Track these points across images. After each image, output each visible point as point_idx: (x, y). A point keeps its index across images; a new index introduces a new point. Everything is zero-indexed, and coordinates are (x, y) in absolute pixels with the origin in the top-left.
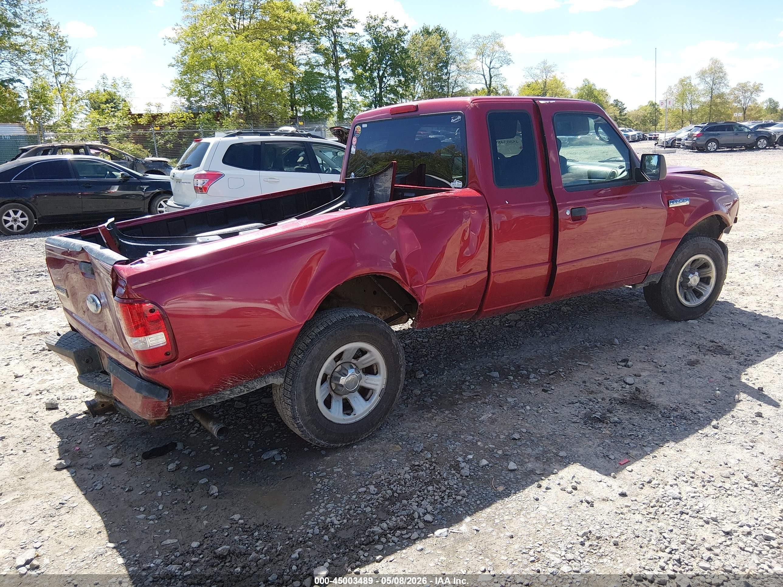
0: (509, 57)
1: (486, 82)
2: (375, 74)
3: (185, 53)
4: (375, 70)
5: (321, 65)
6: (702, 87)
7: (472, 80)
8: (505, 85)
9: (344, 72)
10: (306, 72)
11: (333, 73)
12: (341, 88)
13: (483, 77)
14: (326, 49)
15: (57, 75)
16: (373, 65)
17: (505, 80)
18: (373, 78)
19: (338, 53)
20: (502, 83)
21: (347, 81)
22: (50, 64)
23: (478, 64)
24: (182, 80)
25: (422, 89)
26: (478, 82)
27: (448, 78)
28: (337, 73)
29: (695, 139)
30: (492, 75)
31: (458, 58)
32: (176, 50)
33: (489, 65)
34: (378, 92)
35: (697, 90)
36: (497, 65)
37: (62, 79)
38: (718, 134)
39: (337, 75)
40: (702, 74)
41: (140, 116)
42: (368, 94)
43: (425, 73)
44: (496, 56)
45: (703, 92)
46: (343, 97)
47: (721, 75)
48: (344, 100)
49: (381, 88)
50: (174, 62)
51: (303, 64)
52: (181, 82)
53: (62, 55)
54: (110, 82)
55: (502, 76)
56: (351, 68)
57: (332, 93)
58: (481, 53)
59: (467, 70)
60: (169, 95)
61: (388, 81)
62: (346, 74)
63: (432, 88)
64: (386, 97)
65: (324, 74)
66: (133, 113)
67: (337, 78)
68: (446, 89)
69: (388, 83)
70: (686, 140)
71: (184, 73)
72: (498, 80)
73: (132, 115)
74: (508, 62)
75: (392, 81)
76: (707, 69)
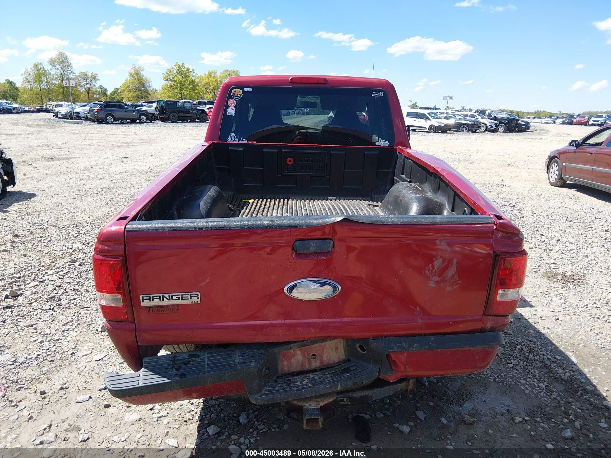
6: (53, 72)
29: (96, 113)
35: (50, 74)
38: (113, 110)
40: (52, 62)
45: (56, 76)
47: (68, 64)
70: (89, 113)
76: (56, 58)
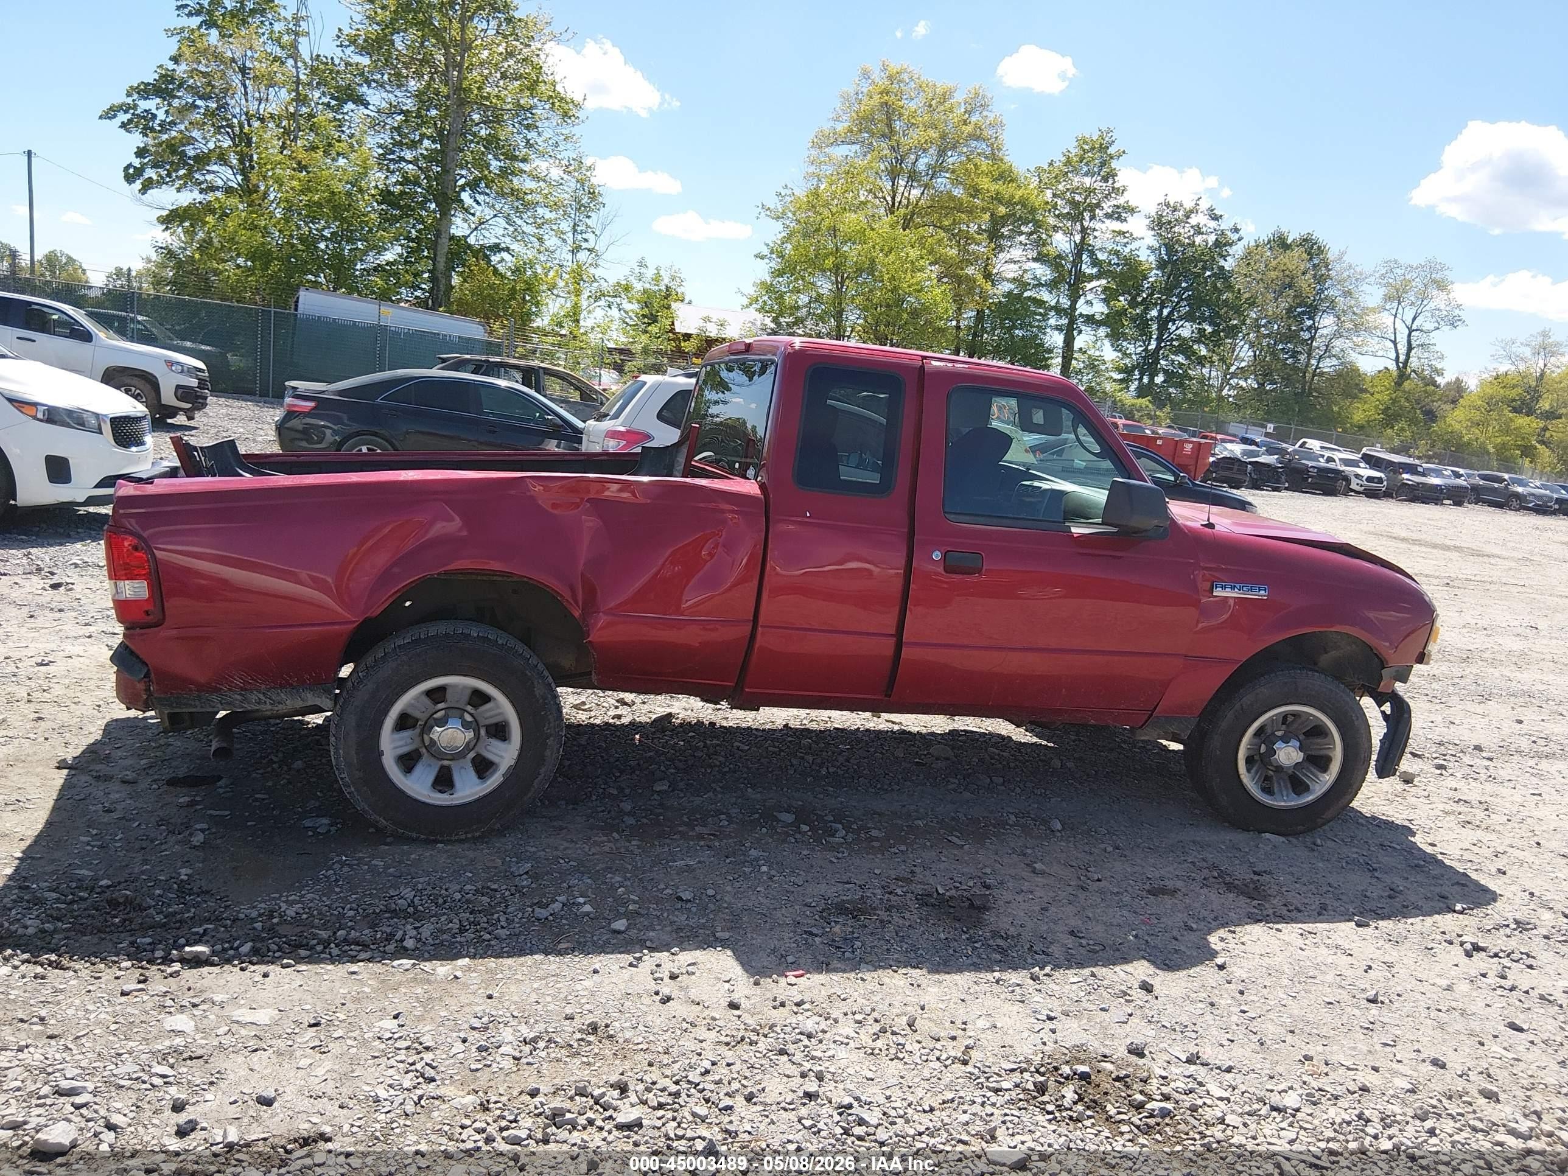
0: (1457, 312)
1: (1397, 357)
2: (1154, 313)
3: (788, 239)
4: (1156, 304)
5: (1043, 285)
7: (1365, 349)
8: (1439, 366)
9: (1087, 302)
10: (1009, 294)
11: (1065, 302)
12: (1075, 333)
13: (1392, 345)
14: (1059, 256)
15: (576, 250)
16: (1152, 294)
17: (1442, 358)
18: (1147, 320)
19: (1084, 266)
20: (1434, 363)
21: (1090, 319)
22: (569, 229)
23: (1387, 319)
24: (772, 285)
25: (1251, 353)
26: (1380, 353)
27: (1313, 338)
28: (1074, 303)
30: (1414, 344)
31: (1340, 300)
32: (774, 231)
33: (1409, 322)
34: (1153, 346)
36: (1428, 326)
37: (582, 256)
39: (1073, 307)
41: (687, 337)
42: (1131, 349)
43: (1263, 322)
44: (1427, 308)
46: (1075, 348)
48: (1075, 355)
49: (1160, 339)
50: (765, 251)
51: (1008, 280)
52: (768, 288)
53: (589, 217)
54: (650, 273)
55: (1437, 348)
56: (1103, 297)
57: (1056, 339)
58: (1396, 296)
59: (1357, 328)
60: (744, 307)
61: (1177, 329)
62: (1091, 303)
63: (1274, 354)
64: (1166, 358)
65: (1045, 302)
66: (677, 330)
67: (1069, 313)
68: (1303, 358)
69: (1178, 332)
71: (780, 273)
72: (1426, 355)
73: (674, 334)
74: (1454, 322)
75: (1186, 330)
